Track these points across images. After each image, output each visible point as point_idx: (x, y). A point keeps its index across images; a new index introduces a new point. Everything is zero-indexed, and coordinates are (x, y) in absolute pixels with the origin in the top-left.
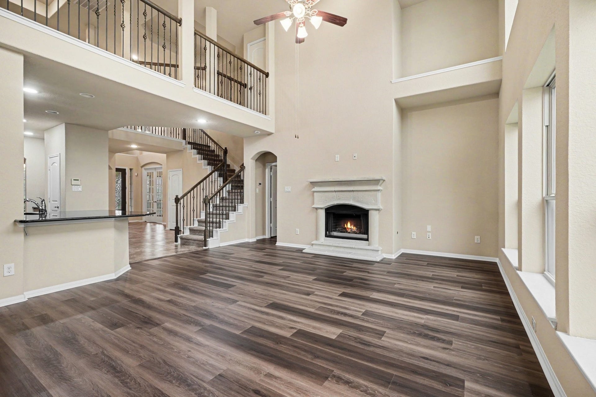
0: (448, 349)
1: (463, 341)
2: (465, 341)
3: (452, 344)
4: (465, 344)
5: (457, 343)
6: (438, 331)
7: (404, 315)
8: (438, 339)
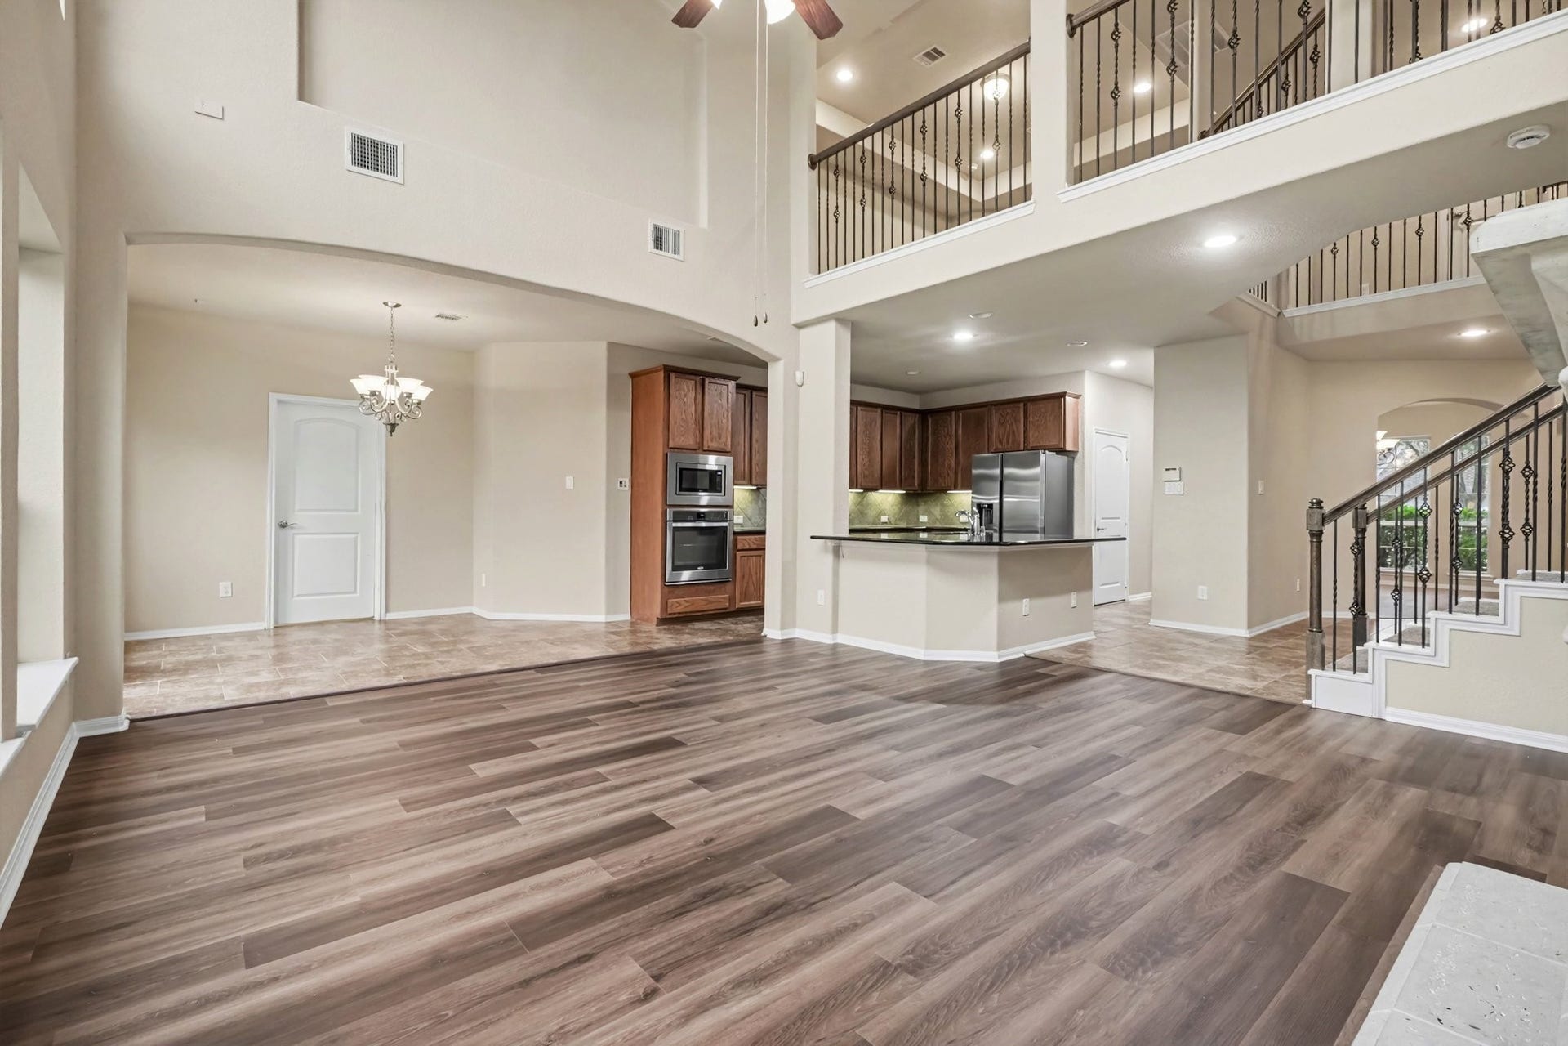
0: (252, 847)
1: (216, 882)
2: (213, 886)
3: (245, 861)
4: (211, 876)
5: (234, 870)
6: (296, 872)
7: (422, 865)
8: (284, 856)
